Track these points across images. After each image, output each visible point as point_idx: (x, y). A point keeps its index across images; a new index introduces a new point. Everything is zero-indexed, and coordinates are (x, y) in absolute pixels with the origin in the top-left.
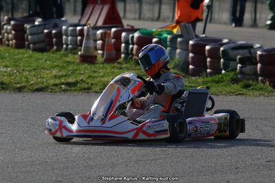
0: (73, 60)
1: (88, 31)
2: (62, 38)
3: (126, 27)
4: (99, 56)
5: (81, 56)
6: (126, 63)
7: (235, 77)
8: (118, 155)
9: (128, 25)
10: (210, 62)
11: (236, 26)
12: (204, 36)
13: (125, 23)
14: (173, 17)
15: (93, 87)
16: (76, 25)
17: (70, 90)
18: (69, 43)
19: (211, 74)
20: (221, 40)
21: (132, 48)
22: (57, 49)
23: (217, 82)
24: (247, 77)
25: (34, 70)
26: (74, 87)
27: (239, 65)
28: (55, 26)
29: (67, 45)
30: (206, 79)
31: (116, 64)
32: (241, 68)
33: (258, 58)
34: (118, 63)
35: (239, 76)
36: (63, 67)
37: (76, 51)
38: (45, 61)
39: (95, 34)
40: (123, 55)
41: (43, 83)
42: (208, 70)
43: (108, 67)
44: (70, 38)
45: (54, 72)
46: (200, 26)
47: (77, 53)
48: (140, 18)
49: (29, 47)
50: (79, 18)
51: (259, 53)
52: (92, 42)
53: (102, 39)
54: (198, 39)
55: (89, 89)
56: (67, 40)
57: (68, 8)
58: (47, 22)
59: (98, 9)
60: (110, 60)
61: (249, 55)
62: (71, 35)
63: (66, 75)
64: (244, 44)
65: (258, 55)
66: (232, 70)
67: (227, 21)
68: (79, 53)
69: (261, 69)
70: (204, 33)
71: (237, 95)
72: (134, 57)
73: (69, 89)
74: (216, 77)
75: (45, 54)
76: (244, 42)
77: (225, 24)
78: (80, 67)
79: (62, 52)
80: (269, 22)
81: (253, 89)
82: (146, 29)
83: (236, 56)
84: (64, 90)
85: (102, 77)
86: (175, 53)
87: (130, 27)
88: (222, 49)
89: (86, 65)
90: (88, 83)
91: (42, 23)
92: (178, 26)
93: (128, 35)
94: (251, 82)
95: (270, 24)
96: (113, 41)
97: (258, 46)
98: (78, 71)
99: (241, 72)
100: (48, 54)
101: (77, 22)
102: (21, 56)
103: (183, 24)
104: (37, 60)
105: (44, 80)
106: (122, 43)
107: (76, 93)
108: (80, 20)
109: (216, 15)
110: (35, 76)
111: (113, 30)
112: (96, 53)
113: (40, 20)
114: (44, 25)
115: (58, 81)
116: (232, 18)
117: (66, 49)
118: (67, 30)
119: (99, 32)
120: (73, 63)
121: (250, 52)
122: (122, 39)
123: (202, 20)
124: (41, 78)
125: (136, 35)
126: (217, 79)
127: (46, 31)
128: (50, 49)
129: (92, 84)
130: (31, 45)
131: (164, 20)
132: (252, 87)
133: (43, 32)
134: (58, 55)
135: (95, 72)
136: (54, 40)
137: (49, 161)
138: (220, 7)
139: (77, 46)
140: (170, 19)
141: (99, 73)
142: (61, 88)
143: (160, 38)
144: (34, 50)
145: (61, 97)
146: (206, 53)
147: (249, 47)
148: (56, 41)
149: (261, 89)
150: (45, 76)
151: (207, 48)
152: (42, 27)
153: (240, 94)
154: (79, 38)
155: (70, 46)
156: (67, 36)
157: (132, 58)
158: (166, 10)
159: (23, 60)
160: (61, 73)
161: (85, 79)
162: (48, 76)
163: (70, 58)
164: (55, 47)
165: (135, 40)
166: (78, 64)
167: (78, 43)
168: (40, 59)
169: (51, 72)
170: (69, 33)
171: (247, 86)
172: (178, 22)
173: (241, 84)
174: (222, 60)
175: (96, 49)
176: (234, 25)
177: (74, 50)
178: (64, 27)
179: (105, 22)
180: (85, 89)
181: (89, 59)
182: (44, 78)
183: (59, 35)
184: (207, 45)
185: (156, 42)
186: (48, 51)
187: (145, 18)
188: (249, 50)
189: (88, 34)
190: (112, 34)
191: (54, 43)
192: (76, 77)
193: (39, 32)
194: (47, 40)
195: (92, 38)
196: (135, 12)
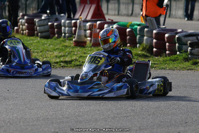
0: (69, 45)
1: (80, 24)
2: (61, 29)
3: (107, 20)
4: (88, 42)
5: (75, 42)
7: (187, 57)
8: (100, 113)
9: (109, 19)
10: (168, 46)
11: (188, 20)
12: (164, 27)
13: (107, 17)
15: (83, 64)
17: (67, 67)
18: (66, 32)
19: (169, 55)
20: (176, 30)
22: (58, 36)
23: (174, 61)
24: (195, 56)
25: (41, 51)
26: (70, 64)
27: (190, 48)
28: (57, 20)
29: (65, 34)
30: (165, 58)
31: (100, 48)
32: (191, 50)
35: (190, 56)
36: (62, 50)
37: (71, 38)
38: (49, 45)
39: (85, 26)
42: (167, 52)
43: (95, 49)
44: (67, 29)
45: (56, 53)
47: (72, 40)
48: (118, 14)
49: (37, 35)
52: (83, 31)
53: (90, 29)
54: (160, 29)
55: (80, 65)
56: (65, 30)
58: (50, 17)
61: (197, 41)
62: (68, 27)
63: (64, 56)
64: (193, 33)
66: (185, 52)
67: (182, 17)
68: (74, 39)
70: (164, 25)
71: (188, 70)
74: (173, 57)
75: (49, 40)
76: (193, 31)
77: (180, 18)
78: (74, 50)
79: (61, 39)
83: (187, 42)
84: (63, 66)
86: (143, 40)
87: (110, 21)
88: (177, 36)
89: (79, 48)
90: (80, 62)
91: (47, 18)
93: (109, 26)
94: (198, 60)
96: (98, 30)
98: (73, 53)
99: (191, 53)
100: (51, 40)
102: (32, 42)
103: (148, 18)
104: (44, 44)
105: (48, 59)
107: (71, 68)
110: (41, 56)
111: (98, 22)
112: (86, 39)
113: (45, 15)
114: (49, 19)
115: (58, 60)
116: (185, 14)
117: (65, 37)
118: (65, 23)
119: (88, 24)
120: (70, 47)
121: (197, 39)
124: (46, 57)
125: (115, 26)
127: (50, 24)
128: (53, 37)
129: (82, 62)
130: (39, 34)
133: (48, 24)
134: (58, 41)
135: (85, 53)
136: (56, 30)
137: (50, 117)
138: (176, 6)
139: (72, 34)
141: (88, 54)
142: (60, 65)
143: (132, 29)
144: (41, 37)
145: (60, 71)
146: (166, 39)
147: (197, 35)
148: (57, 31)
150: (49, 56)
151: (167, 35)
152: (47, 21)
153: (190, 69)
154: (74, 28)
155: (67, 35)
156: (65, 27)
159: (33, 44)
160: (60, 54)
161: (77, 58)
162: (51, 56)
163: (67, 43)
164: (56, 35)
166: (73, 48)
167: (73, 32)
168: (45, 44)
169: (54, 53)
170: (66, 25)
171: (195, 64)
173: (191, 62)
174: (177, 44)
175: (86, 36)
176: (186, 19)
178: (63, 21)
179: (93, 17)
180: (77, 66)
181: (80, 44)
183: (59, 27)
184: (166, 33)
185: (129, 31)
186: (51, 38)
187: (123, 14)
188: (197, 37)
189: (80, 26)
190: (97, 26)
191: (56, 32)
192: (71, 57)
193: (45, 24)
194: (50, 30)
195: (83, 28)
196: (115, 10)
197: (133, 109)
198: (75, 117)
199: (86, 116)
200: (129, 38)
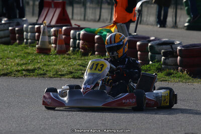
0: (32, 51)
1: (44, 29)
2: (23, 34)
3: (74, 26)
4: (52, 49)
5: (38, 48)
6: (74, 54)
7: (160, 67)
8: (67, 127)
9: (75, 25)
10: (140, 55)
11: (160, 27)
12: (135, 34)
13: (73, 23)
14: (111, 19)
15: (47, 73)
16: (34, 24)
17: (29, 76)
18: (29, 38)
20: (149, 38)
21: (79, 43)
22: (19, 42)
23: (146, 70)
24: (169, 67)
25: (1, 58)
26: (33, 72)
27: (163, 58)
28: (18, 24)
29: (27, 40)
31: (66, 55)
32: (165, 59)
33: (178, 52)
34: (68, 54)
35: (163, 66)
36: (24, 57)
37: (34, 44)
38: (10, 52)
39: (50, 31)
40: (71, 48)
41: (7, 69)
43: (60, 57)
44: (29, 34)
45: (17, 61)
46: (132, 26)
47: (35, 46)
48: (84, 20)
50: (37, 18)
51: (179, 48)
52: (47, 37)
53: (55, 35)
54: (131, 36)
55: (44, 74)
56: (27, 35)
57: (28, 10)
58: (11, 21)
59: (52, 11)
60: (61, 52)
61: (171, 50)
62: (30, 32)
63: (26, 64)
64: (167, 41)
65: (178, 50)
66: (157, 62)
67: (154, 23)
68: (37, 46)
69: (180, 61)
70: (135, 32)
71: (161, 81)
72: (81, 50)
73: (28, 74)
75: (10, 46)
76: (167, 40)
77: (152, 25)
78: (37, 58)
79: (23, 45)
80: (186, 24)
81: (173, 77)
82: (89, 28)
83: (160, 51)
84: (24, 75)
85: (55, 65)
87: (77, 26)
88: (149, 44)
89: (42, 56)
90: (44, 70)
91: (8, 22)
92: (115, 26)
93: (76, 32)
94: (172, 71)
95: (187, 26)
96: (64, 36)
97: (178, 42)
98: (36, 61)
99: (165, 63)
100: (12, 46)
101: (35, 21)
103: (119, 24)
104: (3, 51)
105: (9, 67)
106: (70, 39)
107: (34, 78)
108: (37, 20)
109: (144, 18)
110: (1, 63)
111: (64, 28)
112: (50, 46)
113: (6, 19)
114: (9, 23)
115: (19, 68)
116: (157, 20)
117: (27, 43)
118: (27, 27)
119: (53, 30)
120: (32, 54)
121: (172, 48)
122: (71, 35)
123: (134, 22)
124: (6, 65)
125: (82, 32)
126: (145, 68)
127: (10, 28)
128: (14, 43)
129: (47, 71)
131: (104, 22)
132: (173, 75)
133: (8, 29)
134: (19, 47)
135: (49, 61)
136: (17, 35)
137: (13, 130)
138: (148, 12)
139: (35, 40)
140: (109, 21)
141: (53, 62)
142: (22, 73)
143: (101, 35)
144: (2, 43)
145: (22, 80)
146: (137, 47)
147: (171, 44)
149: (180, 77)
150: (10, 64)
151: (138, 43)
152: (7, 25)
153: (164, 80)
154: (37, 34)
155: (29, 41)
156: (27, 32)
157: (78, 51)
158: (105, 13)
160: (22, 62)
161: (41, 67)
162: (13, 64)
163: (30, 50)
164: (17, 41)
165: (81, 36)
166: (36, 55)
167: (36, 37)
168: (5, 50)
169: (15, 61)
170: (29, 30)
171: (169, 74)
172: (115, 23)
173: (165, 72)
174: (150, 53)
175: (50, 43)
176: (159, 26)
177: (32, 44)
178: (25, 26)
179: (57, 22)
180: (41, 74)
181: (44, 51)
182: (9, 65)
183: (21, 32)
184: (138, 41)
185: (98, 38)
186: (12, 44)
187: (89, 19)
188: (171, 46)
189: (44, 32)
190: (63, 32)
191: (17, 37)
192: (34, 65)
193: (4, 28)
194: (10, 35)
195: (47, 34)
196: (81, 15)
197: (104, 122)
198: (41, 130)
199: (52, 130)
200: (98, 46)
